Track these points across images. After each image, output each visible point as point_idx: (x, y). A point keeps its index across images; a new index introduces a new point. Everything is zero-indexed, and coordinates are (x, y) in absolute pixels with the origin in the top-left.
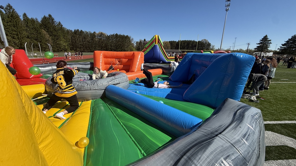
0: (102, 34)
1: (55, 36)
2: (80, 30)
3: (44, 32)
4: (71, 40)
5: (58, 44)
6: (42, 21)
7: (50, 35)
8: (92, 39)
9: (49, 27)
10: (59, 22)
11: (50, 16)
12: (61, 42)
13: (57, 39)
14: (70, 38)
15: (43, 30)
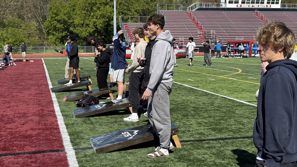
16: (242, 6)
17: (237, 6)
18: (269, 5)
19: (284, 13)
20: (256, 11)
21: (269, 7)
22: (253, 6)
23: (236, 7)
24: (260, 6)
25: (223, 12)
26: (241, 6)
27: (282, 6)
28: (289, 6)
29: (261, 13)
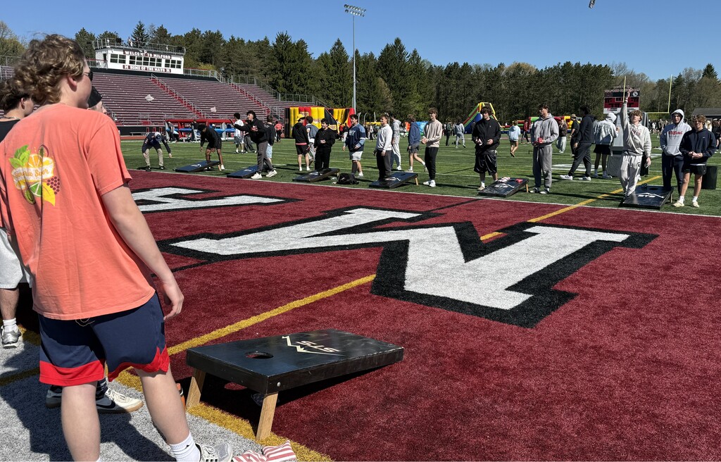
0: (520, 70)
1: (400, 89)
2: (461, 64)
3: (381, 82)
4: (435, 94)
5: (404, 108)
6: (381, 58)
7: (391, 88)
8: (489, 88)
9: (391, 71)
10: (415, 52)
11: (398, 41)
12: (411, 103)
13: (403, 97)
14: (434, 89)
15: (380, 79)
16: (131, 67)
17: (124, 66)
18: (168, 69)
19: (189, 81)
20: (152, 77)
21: (168, 71)
22: (146, 69)
23: (122, 68)
24: (156, 70)
25: (104, 75)
26: (129, 67)
27: (185, 71)
28: (194, 72)
29: (161, 80)
